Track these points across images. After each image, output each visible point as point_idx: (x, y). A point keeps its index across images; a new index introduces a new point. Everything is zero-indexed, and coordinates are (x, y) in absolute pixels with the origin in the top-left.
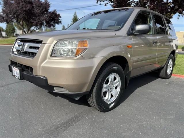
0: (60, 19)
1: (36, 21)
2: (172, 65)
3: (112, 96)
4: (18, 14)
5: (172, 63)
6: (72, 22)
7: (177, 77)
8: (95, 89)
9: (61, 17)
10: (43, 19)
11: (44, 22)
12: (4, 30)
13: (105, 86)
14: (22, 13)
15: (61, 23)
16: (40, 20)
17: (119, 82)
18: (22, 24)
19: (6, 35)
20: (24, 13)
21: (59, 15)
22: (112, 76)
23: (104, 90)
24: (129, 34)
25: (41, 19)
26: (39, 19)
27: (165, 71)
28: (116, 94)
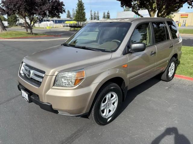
0: (63, 8)
1: (38, 11)
2: (174, 67)
3: (110, 111)
4: (19, 5)
5: (174, 65)
6: (77, 8)
7: (179, 78)
8: (93, 109)
9: (64, 5)
10: (45, 8)
11: (47, 12)
12: (6, 19)
13: (103, 105)
14: (23, 4)
15: (65, 12)
16: (42, 11)
17: (116, 99)
18: (24, 16)
19: (8, 24)
20: (25, 4)
21: (62, 3)
22: (109, 95)
23: (102, 108)
24: (125, 53)
25: (43, 9)
26: (41, 9)
27: (166, 75)
28: (114, 109)
